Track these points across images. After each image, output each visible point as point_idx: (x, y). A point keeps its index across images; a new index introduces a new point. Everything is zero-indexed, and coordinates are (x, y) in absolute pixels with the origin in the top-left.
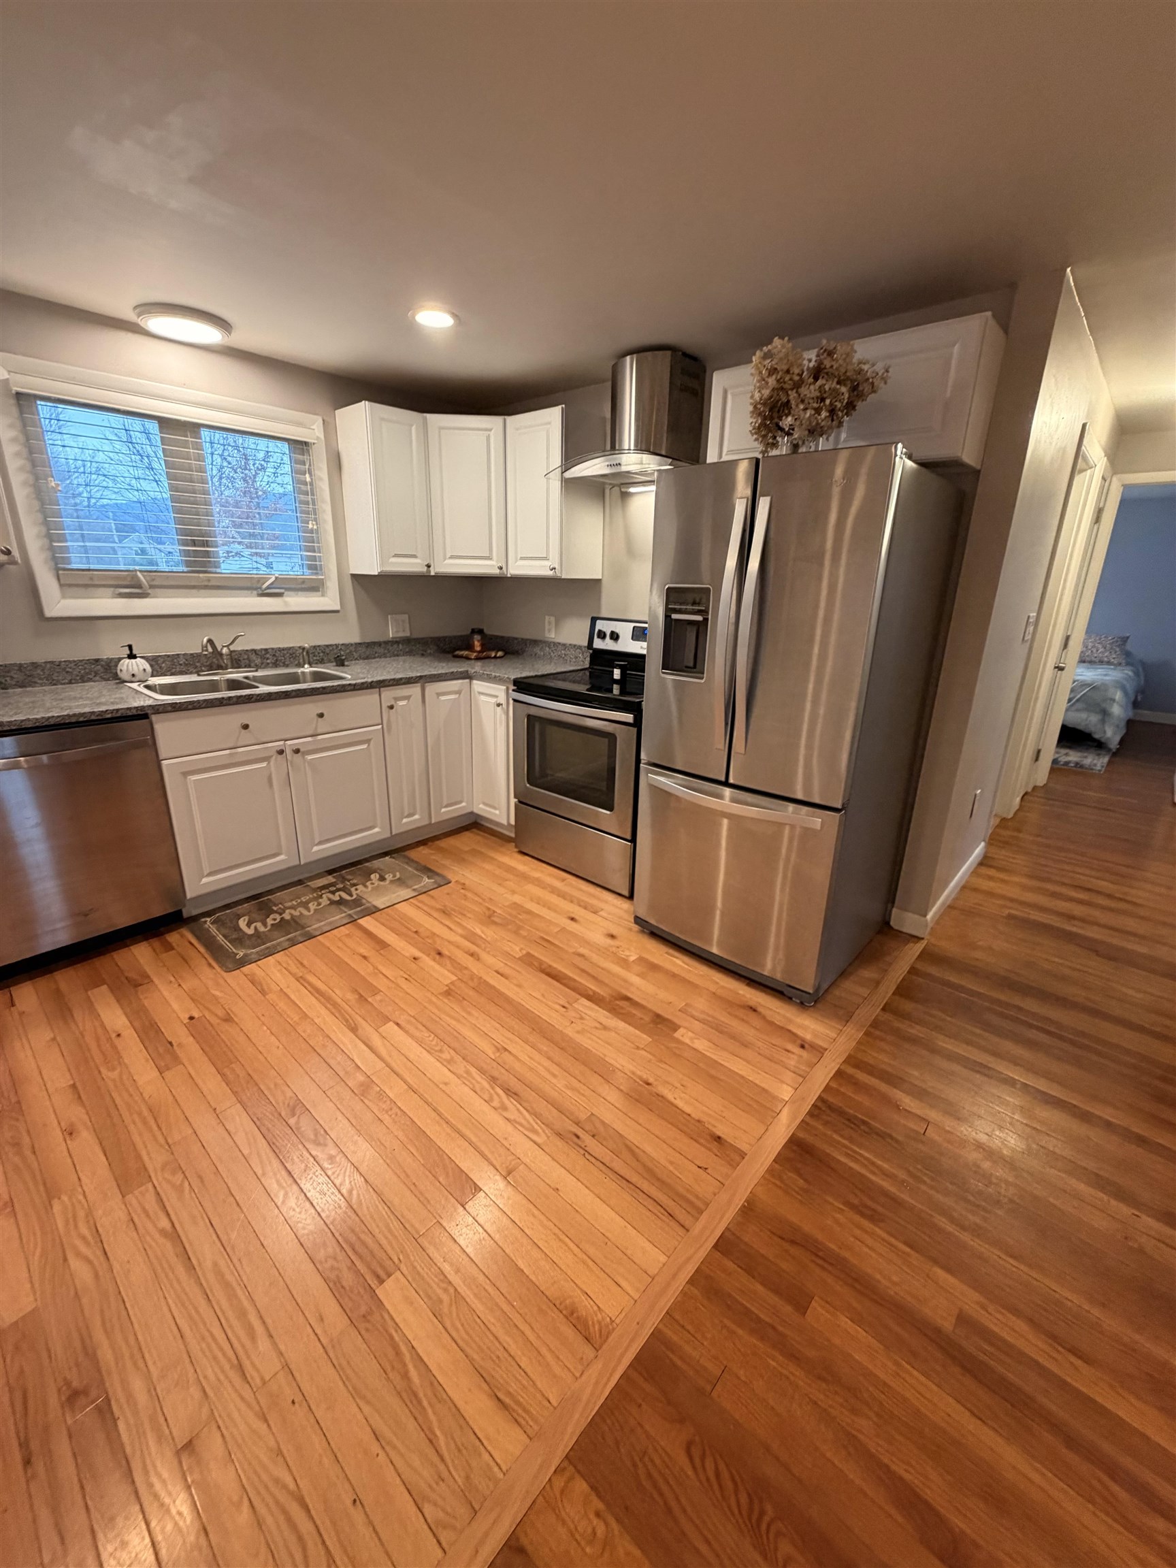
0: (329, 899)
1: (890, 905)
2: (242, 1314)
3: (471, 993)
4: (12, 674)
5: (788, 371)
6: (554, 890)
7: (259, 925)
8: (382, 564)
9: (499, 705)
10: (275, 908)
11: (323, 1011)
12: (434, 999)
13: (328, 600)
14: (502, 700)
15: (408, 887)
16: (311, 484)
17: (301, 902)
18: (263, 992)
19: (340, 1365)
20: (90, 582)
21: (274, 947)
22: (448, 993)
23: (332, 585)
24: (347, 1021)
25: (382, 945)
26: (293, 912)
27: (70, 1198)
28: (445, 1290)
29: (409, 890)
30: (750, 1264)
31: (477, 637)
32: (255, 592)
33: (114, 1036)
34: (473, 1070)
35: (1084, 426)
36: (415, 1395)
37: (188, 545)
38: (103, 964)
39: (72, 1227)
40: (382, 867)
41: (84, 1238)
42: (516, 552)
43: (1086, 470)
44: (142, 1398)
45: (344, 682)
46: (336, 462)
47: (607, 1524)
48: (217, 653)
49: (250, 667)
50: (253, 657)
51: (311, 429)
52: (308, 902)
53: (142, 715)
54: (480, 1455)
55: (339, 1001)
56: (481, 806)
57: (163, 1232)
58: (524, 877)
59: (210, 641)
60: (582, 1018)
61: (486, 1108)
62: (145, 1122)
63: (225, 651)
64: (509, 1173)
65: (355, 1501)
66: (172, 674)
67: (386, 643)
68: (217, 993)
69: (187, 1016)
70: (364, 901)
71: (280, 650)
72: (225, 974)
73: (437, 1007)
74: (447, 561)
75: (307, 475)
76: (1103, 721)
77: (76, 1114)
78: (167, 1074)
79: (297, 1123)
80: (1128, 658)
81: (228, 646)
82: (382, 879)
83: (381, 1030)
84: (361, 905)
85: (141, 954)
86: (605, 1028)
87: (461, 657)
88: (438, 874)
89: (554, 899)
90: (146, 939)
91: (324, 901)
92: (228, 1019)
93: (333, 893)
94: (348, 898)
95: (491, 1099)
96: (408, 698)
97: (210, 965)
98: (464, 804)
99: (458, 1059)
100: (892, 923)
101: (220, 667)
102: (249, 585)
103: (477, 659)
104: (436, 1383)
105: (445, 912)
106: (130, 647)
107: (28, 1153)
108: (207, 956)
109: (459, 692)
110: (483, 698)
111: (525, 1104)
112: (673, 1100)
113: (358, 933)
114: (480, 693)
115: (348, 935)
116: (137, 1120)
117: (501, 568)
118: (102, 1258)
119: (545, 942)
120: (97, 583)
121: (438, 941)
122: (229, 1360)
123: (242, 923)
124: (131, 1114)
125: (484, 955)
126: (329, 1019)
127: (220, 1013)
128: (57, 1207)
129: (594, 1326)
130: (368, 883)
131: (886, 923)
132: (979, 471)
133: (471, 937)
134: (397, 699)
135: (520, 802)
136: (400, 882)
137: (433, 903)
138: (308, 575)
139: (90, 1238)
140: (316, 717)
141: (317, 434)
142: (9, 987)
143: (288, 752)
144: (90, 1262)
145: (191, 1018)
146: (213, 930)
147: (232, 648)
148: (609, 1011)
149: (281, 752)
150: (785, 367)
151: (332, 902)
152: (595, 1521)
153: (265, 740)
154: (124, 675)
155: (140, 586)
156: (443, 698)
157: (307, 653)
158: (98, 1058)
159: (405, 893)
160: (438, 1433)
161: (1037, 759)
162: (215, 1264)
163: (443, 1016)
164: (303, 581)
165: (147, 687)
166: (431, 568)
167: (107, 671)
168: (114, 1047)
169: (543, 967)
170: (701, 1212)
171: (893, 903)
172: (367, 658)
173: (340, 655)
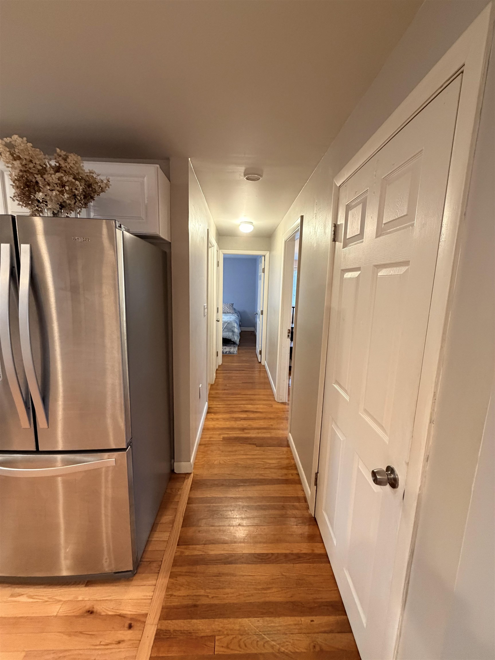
1: (172, 461)
35: (208, 230)
43: (212, 247)
76: (233, 335)
80: (235, 311)
100: (175, 471)
131: (172, 471)
132: (170, 243)
161: (217, 356)
171: (174, 459)
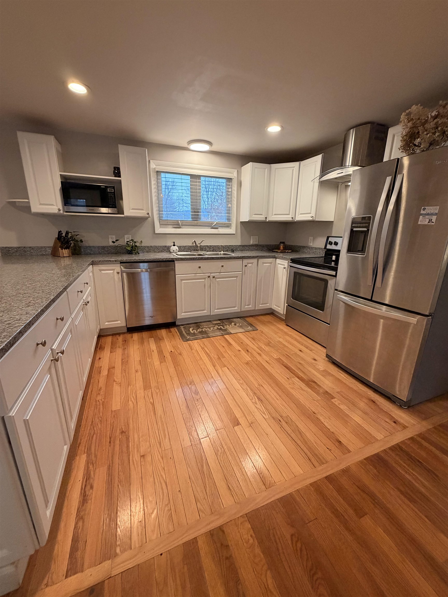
0: (217, 328)
2: (164, 431)
3: (255, 365)
4: (146, 249)
5: (419, 119)
6: (296, 340)
7: (195, 331)
8: (250, 218)
9: (284, 268)
10: (201, 327)
11: (207, 359)
12: (242, 364)
13: (232, 231)
14: (286, 266)
15: (243, 328)
16: (231, 192)
17: (209, 327)
18: (192, 350)
19: (185, 455)
20: (167, 224)
21: (198, 338)
22: (247, 363)
23: (234, 226)
24: (213, 363)
25: (230, 344)
26: (206, 329)
27: (133, 387)
28: (221, 448)
29: (243, 329)
30: (340, 489)
31: (282, 245)
32: (210, 227)
33: (152, 351)
34: (248, 388)
36: (204, 473)
37: (193, 213)
38: (154, 332)
39: (131, 394)
40: (236, 321)
41: (133, 397)
42: (299, 211)
44: (136, 439)
45: (231, 256)
46: (240, 184)
47: (253, 540)
48: (197, 246)
49: (205, 251)
50: (207, 248)
51: (233, 174)
52: (211, 327)
53: (172, 261)
54: (218, 499)
55: (212, 357)
56: (275, 306)
57: (151, 403)
58: (286, 333)
59: (195, 241)
60: (294, 384)
61: (249, 401)
62: (154, 374)
63: (199, 245)
64: (252, 423)
65: (179, 491)
66: (184, 252)
67: (249, 246)
68: (179, 346)
69: (170, 351)
70: (227, 330)
71: (215, 246)
72: (183, 342)
73: (242, 367)
74: (273, 216)
75: (230, 189)
77: (139, 367)
78: (162, 364)
79: (191, 387)
81: (200, 244)
82: (235, 325)
83: (222, 368)
84: (227, 331)
85: (163, 332)
86: (302, 389)
87: (275, 252)
88: (254, 326)
89: (295, 343)
90: (166, 328)
91: (216, 328)
92: (180, 354)
93: (219, 326)
94: (223, 328)
95: (252, 399)
96: (252, 263)
97: (179, 339)
98: (268, 305)
99: (245, 384)
101: (197, 250)
102: (208, 225)
103: (280, 252)
104: (211, 472)
105: (253, 339)
106: (174, 242)
107: (127, 373)
108: (179, 336)
109: (271, 263)
110: (279, 265)
111: (264, 405)
112: (323, 422)
113: (223, 339)
114: (278, 264)
115: (220, 339)
116: (152, 373)
117: (292, 218)
118: (136, 403)
119: (288, 357)
120: (169, 224)
121: (248, 347)
122: (158, 440)
123: (191, 329)
124: (151, 371)
125: (263, 355)
126: (208, 361)
127: (179, 352)
128: (130, 388)
129: (268, 481)
130: (230, 325)
133: (260, 348)
134: (248, 263)
135: (288, 305)
136: (241, 327)
137: (250, 335)
138: (227, 222)
139: (135, 398)
140: (221, 267)
141: (235, 175)
142: (132, 333)
143: (211, 277)
144: (133, 403)
145: (171, 351)
146: (183, 330)
147: (201, 244)
148: (306, 384)
149: (209, 277)
150: (417, 117)
151: (218, 329)
152: (250, 538)
153: (205, 272)
154: (172, 251)
155: (179, 225)
156: (265, 265)
157: (223, 247)
158: (147, 355)
159: (241, 330)
160: (207, 486)
162: (161, 415)
163: (243, 370)
164: (225, 224)
165: (176, 254)
166: (267, 219)
167: (167, 249)
168: (151, 353)
169: (284, 364)
170: (323, 463)
172: (242, 250)
173: (233, 249)
